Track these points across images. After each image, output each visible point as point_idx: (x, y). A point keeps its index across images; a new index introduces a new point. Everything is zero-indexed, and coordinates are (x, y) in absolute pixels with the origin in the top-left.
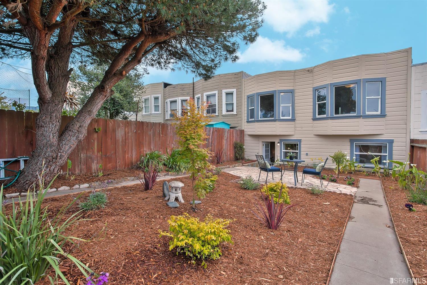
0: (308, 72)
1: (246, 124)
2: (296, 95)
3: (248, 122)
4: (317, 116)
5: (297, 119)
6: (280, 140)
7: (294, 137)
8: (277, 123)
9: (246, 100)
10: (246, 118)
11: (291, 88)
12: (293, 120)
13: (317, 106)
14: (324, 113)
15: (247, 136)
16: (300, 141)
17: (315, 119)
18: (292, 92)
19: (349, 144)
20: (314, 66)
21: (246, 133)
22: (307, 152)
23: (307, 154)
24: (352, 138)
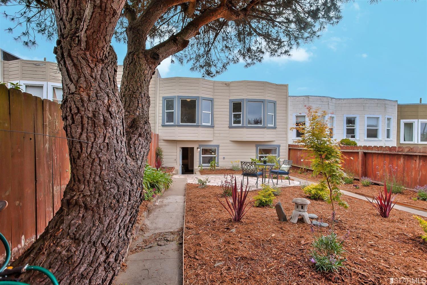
0: (226, 86)
1: (161, 128)
2: (215, 103)
3: (163, 126)
4: (233, 125)
5: (216, 125)
6: (199, 145)
7: (212, 142)
8: (200, 129)
9: (161, 102)
10: (161, 121)
11: (211, 97)
12: (212, 127)
13: (233, 115)
14: (239, 122)
15: (162, 141)
16: (218, 146)
17: (231, 127)
18: (212, 100)
19: (255, 148)
20: (231, 81)
21: (160, 138)
22: (224, 156)
23: (224, 158)
24: (256, 144)
